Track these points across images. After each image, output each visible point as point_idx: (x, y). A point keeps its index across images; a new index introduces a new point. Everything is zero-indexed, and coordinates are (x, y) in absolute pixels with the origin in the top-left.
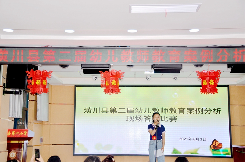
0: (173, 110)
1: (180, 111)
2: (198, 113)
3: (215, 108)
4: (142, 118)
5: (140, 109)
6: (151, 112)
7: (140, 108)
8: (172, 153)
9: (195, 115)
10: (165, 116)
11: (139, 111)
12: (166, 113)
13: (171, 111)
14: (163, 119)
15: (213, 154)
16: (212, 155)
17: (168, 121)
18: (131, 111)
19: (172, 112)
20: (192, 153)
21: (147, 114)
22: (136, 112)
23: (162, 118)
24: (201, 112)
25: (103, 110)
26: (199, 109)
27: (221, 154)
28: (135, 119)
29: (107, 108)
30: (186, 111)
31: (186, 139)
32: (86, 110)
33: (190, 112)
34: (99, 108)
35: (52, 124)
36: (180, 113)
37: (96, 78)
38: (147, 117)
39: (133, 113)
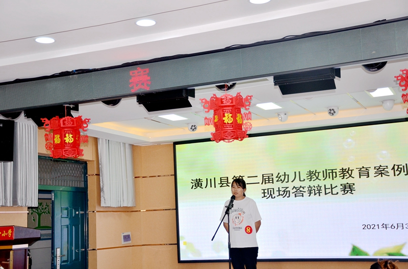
0: (345, 172)
1: (360, 174)
2: (396, 174)
4: (289, 191)
5: (285, 175)
6: (304, 180)
7: (285, 173)
8: (351, 254)
9: (390, 179)
10: (331, 185)
11: (282, 178)
12: (333, 179)
13: (342, 175)
14: (328, 191)
17: (337, 193)
18: (269, 180)
19: (344, 176)
20: (390, 255)
21: (297, 183)
22: (277, 181)
23: (325, 189)
24: (404, 172)
25: (221, 182)
26: (398, 166)
28: (277, 193)
29: (227, 178)
30: (372, 172)
31: (376, 227)
32: (194, 184)
33: (380, 174)
34: (215, 178)
35: (147, 211)
36: (360, 177)
37: (193, 128)
38: (298, 189)
39: (273, 183)
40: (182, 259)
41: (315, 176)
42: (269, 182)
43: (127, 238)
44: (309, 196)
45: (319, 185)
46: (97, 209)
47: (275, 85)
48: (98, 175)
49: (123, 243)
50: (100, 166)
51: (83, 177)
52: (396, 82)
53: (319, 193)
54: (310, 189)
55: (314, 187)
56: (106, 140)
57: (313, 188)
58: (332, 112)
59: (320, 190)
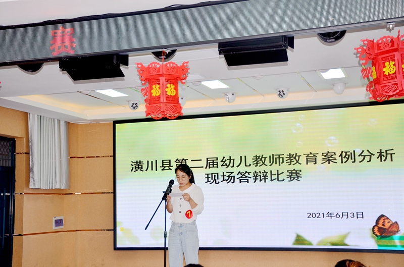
0: (292, 158)
1: (307, 160)
2: (344, 161)
3: (381, 150)
4: (234, 177)
5: (230, 159)
6: (250, 165)
7: (230, 157)
8: (294, 244)
9: (338, 166)
10: (278, 171)
11: (227, 162)
12: (280, 165)
13: (289, 161)
14: (274, 177)
15: (379, 245)
16: (376, 247)
17: (284, 180)
18: (213, 165)
19: (291, 162)
20: (333, 244)
21: (243, 169)
22: (222, 165)
23: (271, 175)
24: (352, 159)
25: (163, 165)
26: (346, 153)
27: (395, 246)
28: (221, 178)
29: (170, 160)
30: (320, 158)
31: (321, 215)
32: (134, 167)
33: (327, 160)
34: (156, 161)
35: (82, 194)
36: (307, 164)
37: (134, 106)
38: (243, 175)
39: (217, 167)
40: (118, 246)
41: (261, 162)
42: (213, 167)
43: (59, 223)
44: (255, 182)
45: (265, 171)
46: (25, 191)
47: (220, 53)
48: (28, 153)
49: (54, 228)
50: (30, 144)
51: (10, 156)
52: (356, 55)
53: (265, 179)
54: (255, 174)
55: (260, 172)
56: (38, 115)
57: (259, 174)
58: (281, 94)
59: (266, 176)
